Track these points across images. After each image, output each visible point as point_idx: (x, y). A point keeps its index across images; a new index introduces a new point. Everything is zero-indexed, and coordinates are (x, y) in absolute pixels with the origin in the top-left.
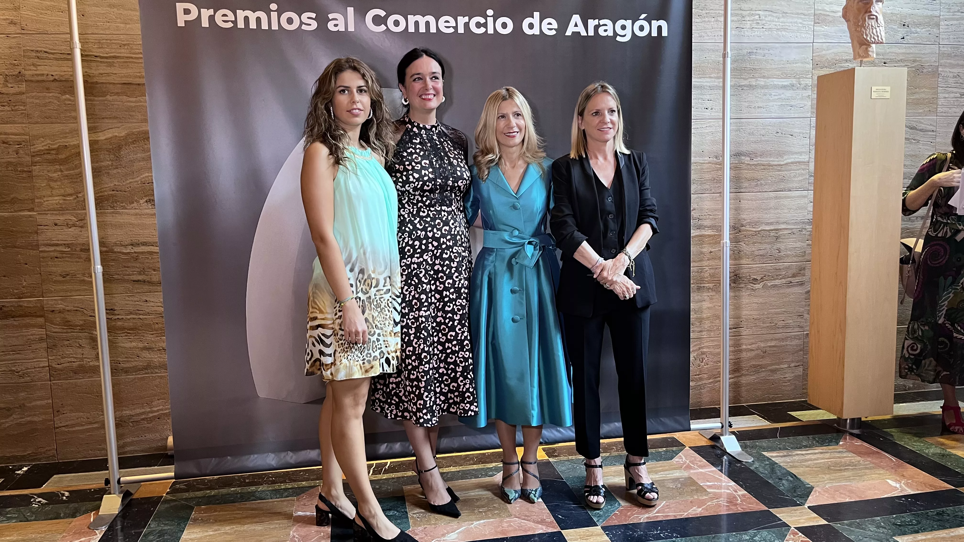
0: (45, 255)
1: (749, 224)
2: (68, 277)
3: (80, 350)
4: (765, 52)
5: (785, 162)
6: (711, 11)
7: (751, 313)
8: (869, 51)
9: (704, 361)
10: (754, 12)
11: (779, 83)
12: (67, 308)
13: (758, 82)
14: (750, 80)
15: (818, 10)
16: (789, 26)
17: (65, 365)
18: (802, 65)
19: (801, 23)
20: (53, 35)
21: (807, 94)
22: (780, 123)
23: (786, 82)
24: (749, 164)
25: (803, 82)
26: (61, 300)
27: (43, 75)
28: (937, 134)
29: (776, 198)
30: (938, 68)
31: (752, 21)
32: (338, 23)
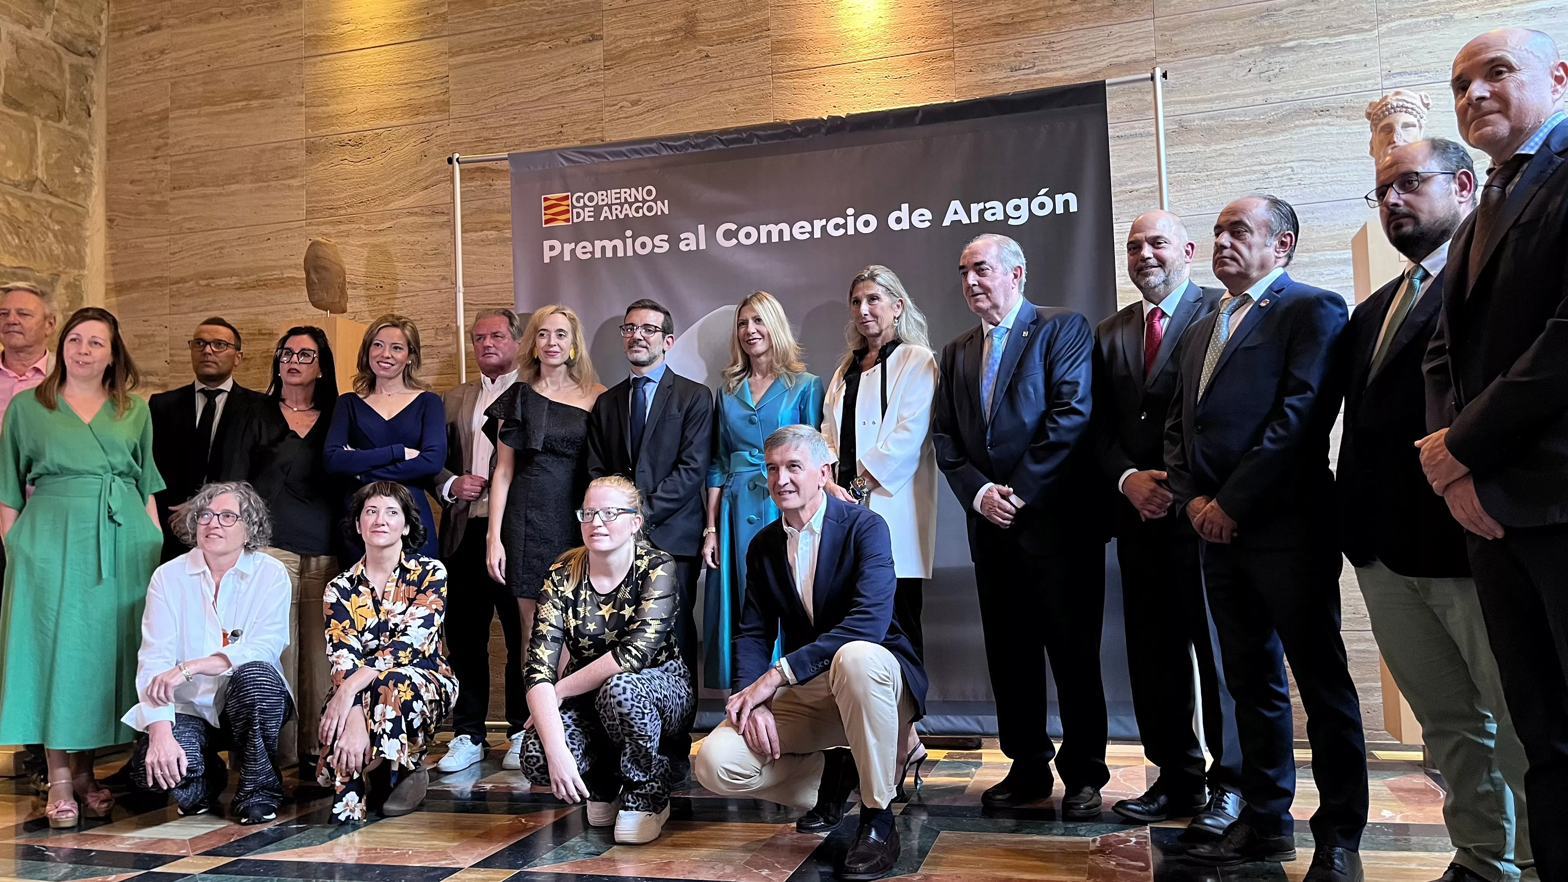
31: (1282, 177)
32: (689, 242)
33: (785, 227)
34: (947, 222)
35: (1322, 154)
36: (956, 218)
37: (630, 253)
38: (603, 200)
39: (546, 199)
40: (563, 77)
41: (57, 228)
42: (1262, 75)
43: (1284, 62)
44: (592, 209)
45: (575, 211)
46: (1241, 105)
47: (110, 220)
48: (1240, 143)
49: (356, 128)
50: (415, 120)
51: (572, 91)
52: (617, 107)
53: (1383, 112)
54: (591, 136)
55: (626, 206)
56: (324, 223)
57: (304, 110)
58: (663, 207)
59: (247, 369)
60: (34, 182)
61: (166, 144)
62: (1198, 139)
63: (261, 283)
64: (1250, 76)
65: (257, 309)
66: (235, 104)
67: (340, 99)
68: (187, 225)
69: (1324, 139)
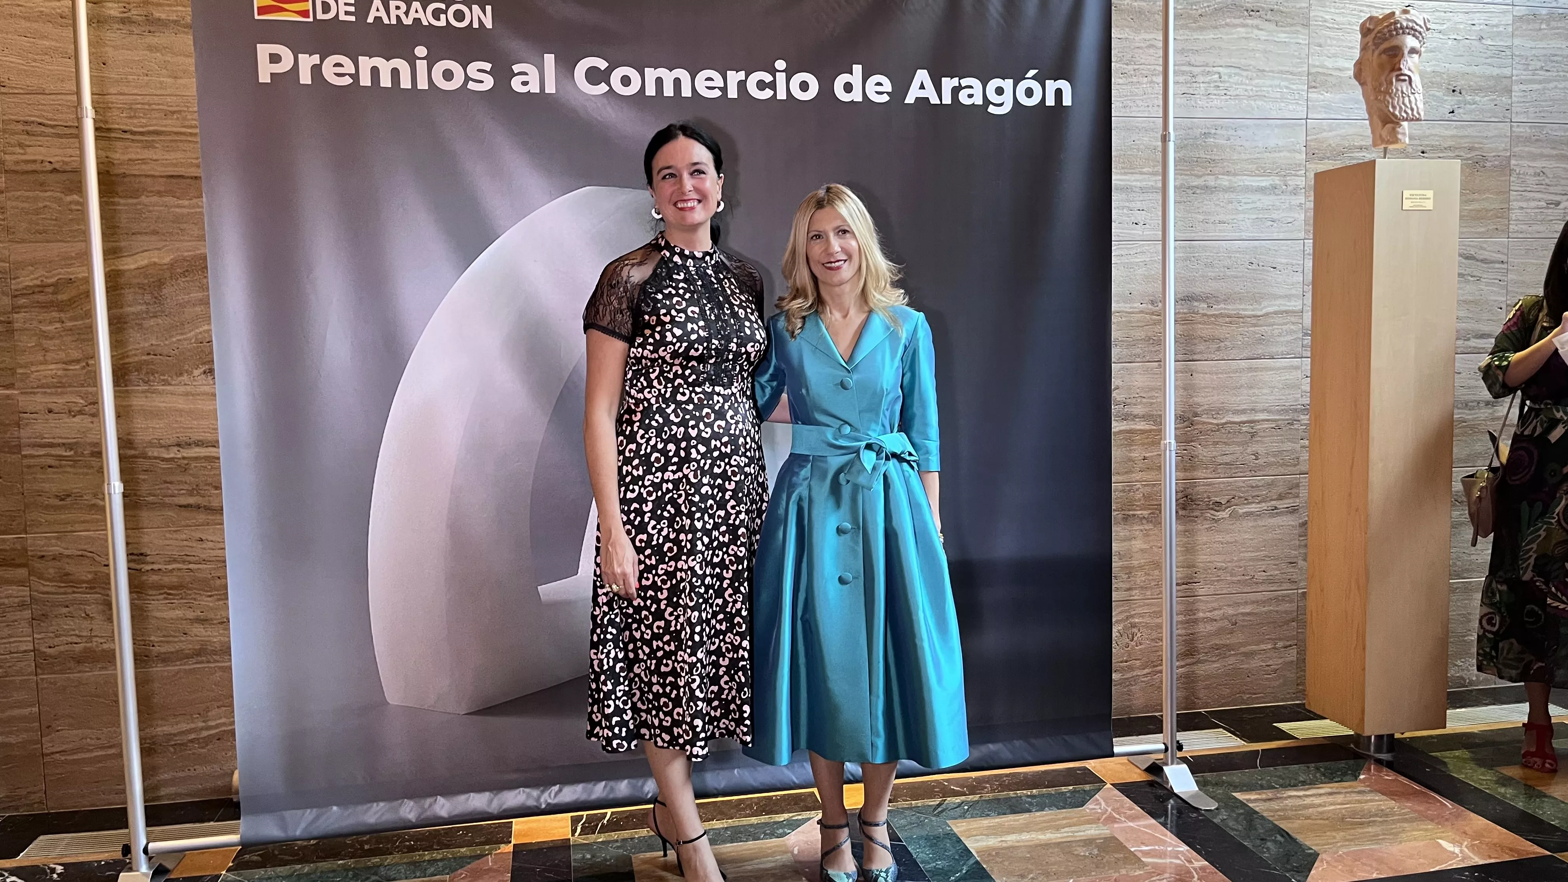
0: (32, 461)
1: (1208, 412)
2: (70, 499)
3: (86, 624)
4: (1229, 133)
5: (1264, 311)
6: (1142, 67)
7: (1213, 558)
8: (1398, 133)
9: (1135, 639)
10: (1210, 69)
11: (1254, 184)
12: (66, 552)
13: (1219, 182)
14: (1206, 178)
15: (1315, 66)
16: (1268, 92)
17: (62, 648)
18: (1288, 155)
19: (1287, 88)
20: (53, 97)
21: (1298, 202)
22: (1256, 247)
23: (1265, 182)
24: (1204, 315)
25: (1293, 182)
26: (58, 538)
27: (35, 161)
28: (1510, 268)
29: (1250, 369)
30: (1509, 162)
31: (1209, 83)
32: (528, 79)
33: (683, 74)
34: (910, 99)
35: (1249, 62)
36: (922, 94)
37: (423, 84)
53: (1390, 31)
55: (416, 5)
58: (483, 17)
69: (1252, 45)
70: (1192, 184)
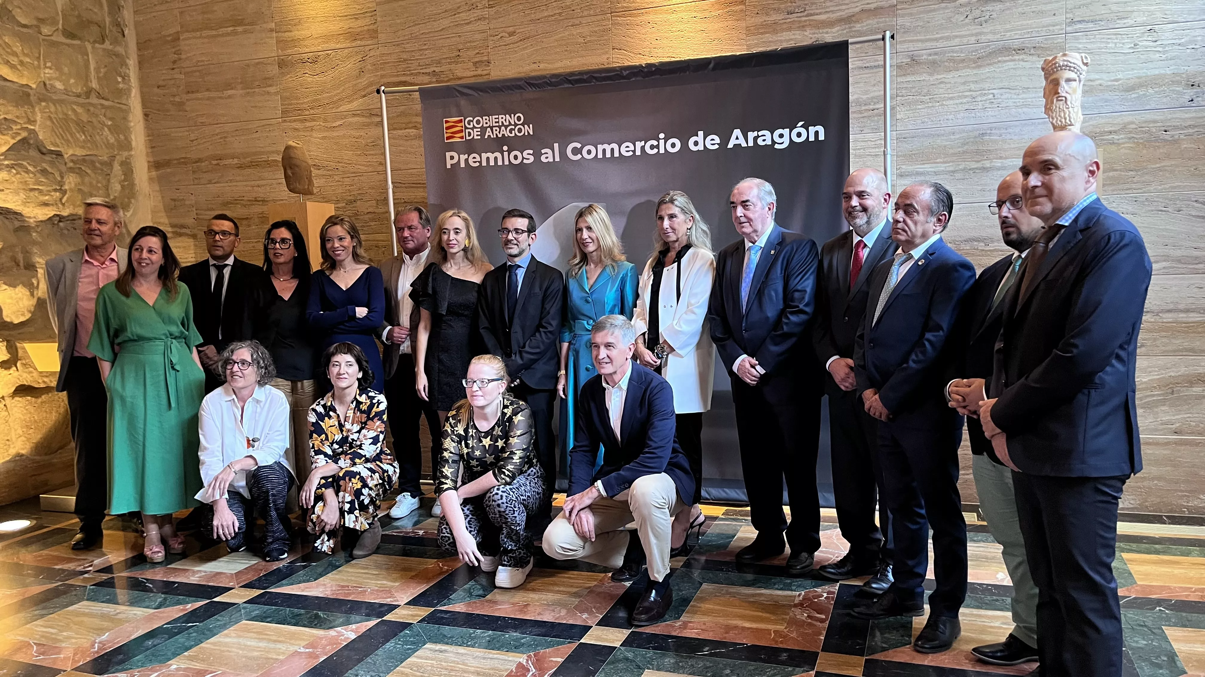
4: (1001, 132)
6: (935, 96)
10: (986, 92)
13: (993, 164)
14: (983, 162)
16: (1032, 102)
24: (983, 250)
31: (985, 101)
32: (548, 156)
33: (615, 146)
34: (730, 146)
35: (1016, 84)
36: (737, 142)
37: (507, 163)
38: (486, 123)
39: (447, 122)
40: (459, 13)
41: (110, 123)
42: (976, 20)
43: (993, 11)
44: (479, 130)
45: (467, 131)
46: (958, 44)
47: (146, 115)
48: (955, 74)
49: (313, 49)
50: (354, 44)
51: (466, 24)
52: (499, 37)
53: (1052, 69)
54: (480, 59)
55: (503, 128)
56: (295, 121)
57: (274, 35)
58: (528, 130)
59: (249, 226)
60: (90, 91)
61: (180, 59)
62: (925, 71)
63: (253, 164)
64: (967, 21)
65: (253, 182)
66: (226, 29)
67: (299, 27)
68: (200, 120)
69: (1019, 72)
70: (973, 167)
